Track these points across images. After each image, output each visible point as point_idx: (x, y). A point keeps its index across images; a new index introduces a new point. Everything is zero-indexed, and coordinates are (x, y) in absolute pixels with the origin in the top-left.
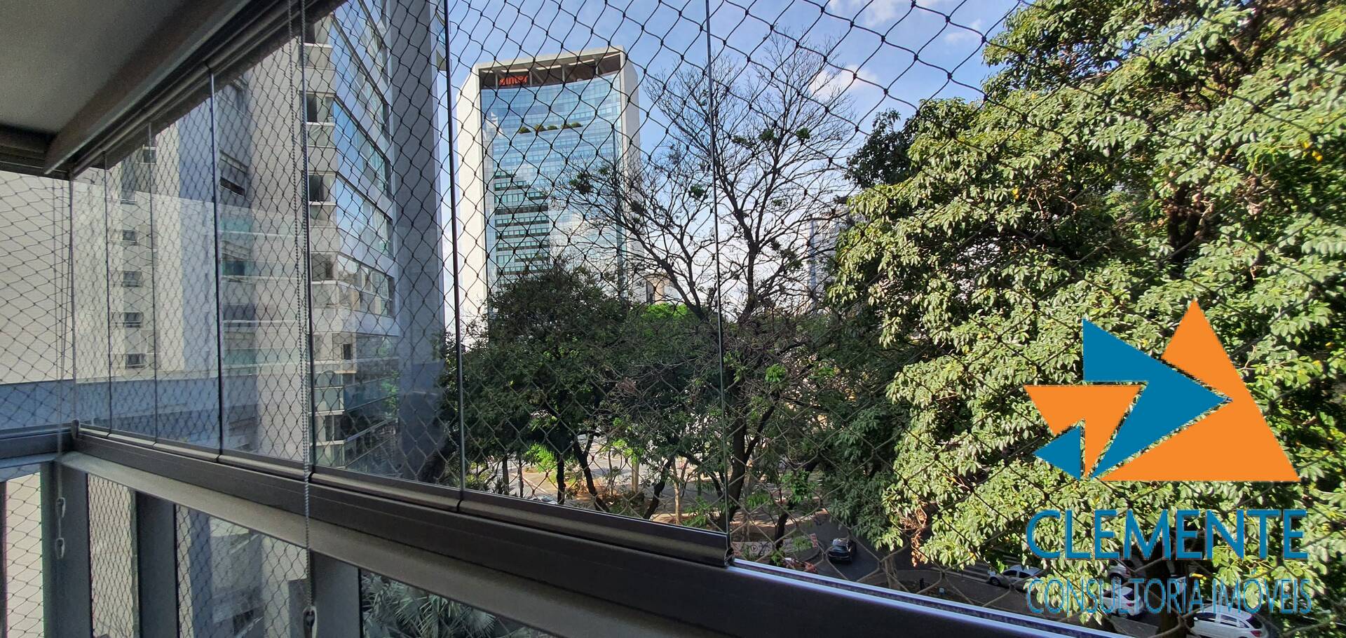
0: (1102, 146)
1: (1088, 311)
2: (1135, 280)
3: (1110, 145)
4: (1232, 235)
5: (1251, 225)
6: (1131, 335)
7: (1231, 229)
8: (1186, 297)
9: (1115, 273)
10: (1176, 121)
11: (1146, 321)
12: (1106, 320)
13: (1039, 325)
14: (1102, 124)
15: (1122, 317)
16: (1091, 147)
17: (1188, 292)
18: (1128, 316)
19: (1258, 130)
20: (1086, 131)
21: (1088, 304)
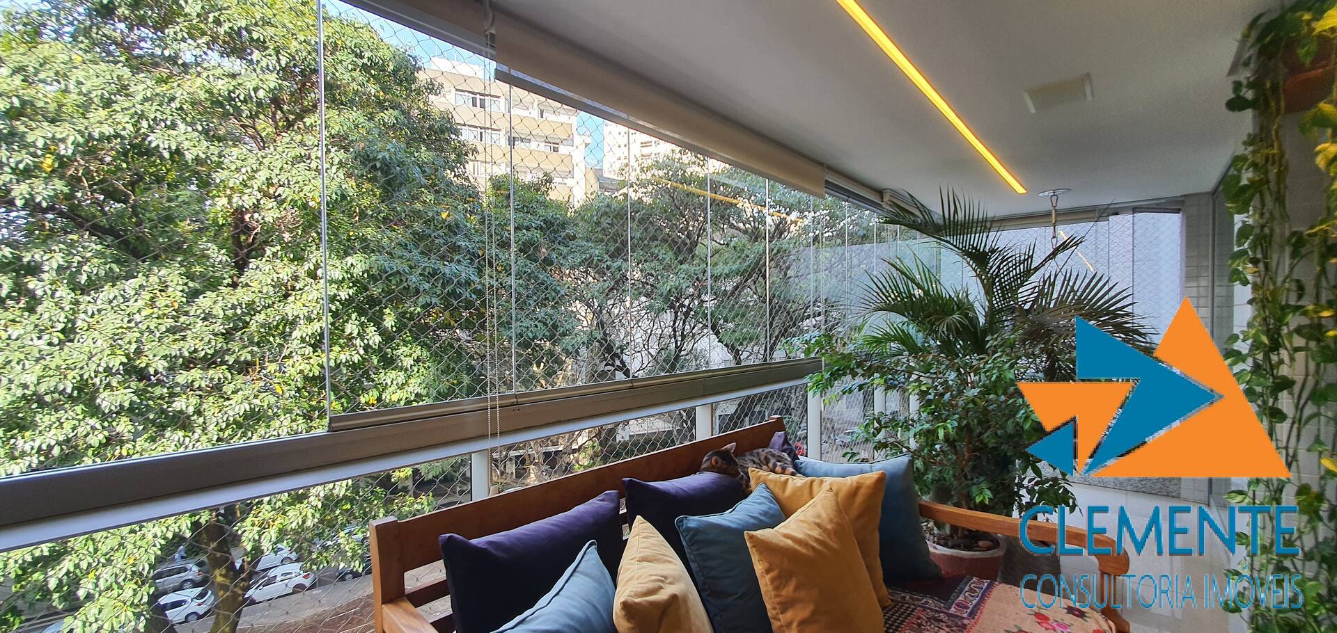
0: (161, 146)
1: (139, 311)
2: (191, 284)
3: (170, 148)
4: (275, 254)
5: (286, 247)
6: (185, 336)
7: (274, 250)
8: (236, 303)
9: (172, 274)
10: (233, 149)
11: (200, 323)
12: (160, 321)
13: (79, 323)
14: (163, 124)
15: (176, 318)
16: (150, 142)
17: (238, 300)
18: (183, 319)
19: (290, 179)
20: (144, 124)
21: (140, 303)
